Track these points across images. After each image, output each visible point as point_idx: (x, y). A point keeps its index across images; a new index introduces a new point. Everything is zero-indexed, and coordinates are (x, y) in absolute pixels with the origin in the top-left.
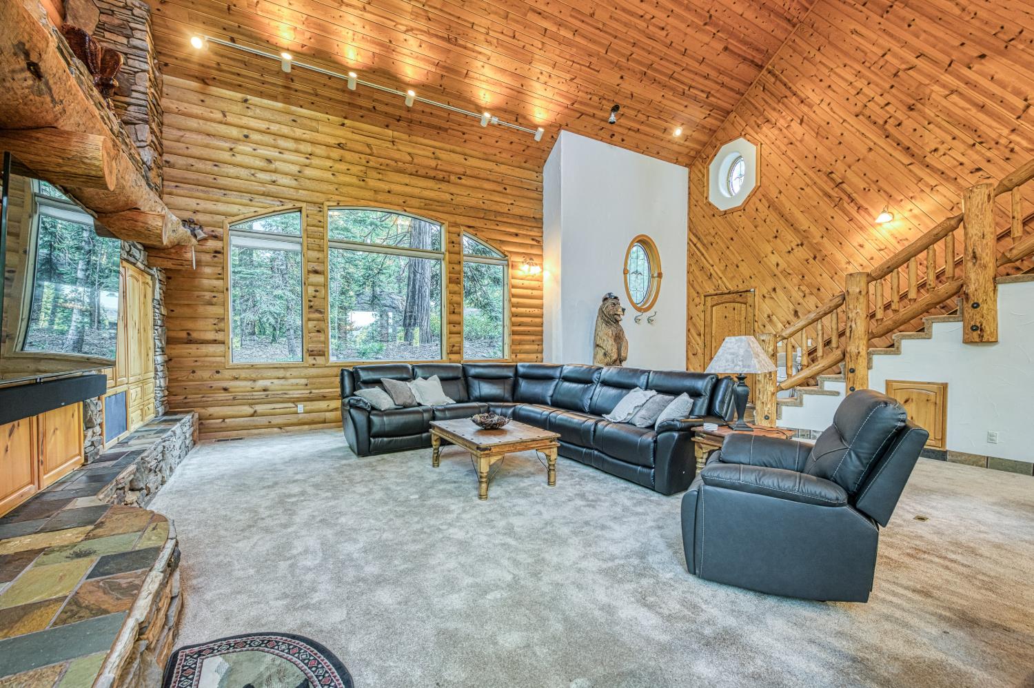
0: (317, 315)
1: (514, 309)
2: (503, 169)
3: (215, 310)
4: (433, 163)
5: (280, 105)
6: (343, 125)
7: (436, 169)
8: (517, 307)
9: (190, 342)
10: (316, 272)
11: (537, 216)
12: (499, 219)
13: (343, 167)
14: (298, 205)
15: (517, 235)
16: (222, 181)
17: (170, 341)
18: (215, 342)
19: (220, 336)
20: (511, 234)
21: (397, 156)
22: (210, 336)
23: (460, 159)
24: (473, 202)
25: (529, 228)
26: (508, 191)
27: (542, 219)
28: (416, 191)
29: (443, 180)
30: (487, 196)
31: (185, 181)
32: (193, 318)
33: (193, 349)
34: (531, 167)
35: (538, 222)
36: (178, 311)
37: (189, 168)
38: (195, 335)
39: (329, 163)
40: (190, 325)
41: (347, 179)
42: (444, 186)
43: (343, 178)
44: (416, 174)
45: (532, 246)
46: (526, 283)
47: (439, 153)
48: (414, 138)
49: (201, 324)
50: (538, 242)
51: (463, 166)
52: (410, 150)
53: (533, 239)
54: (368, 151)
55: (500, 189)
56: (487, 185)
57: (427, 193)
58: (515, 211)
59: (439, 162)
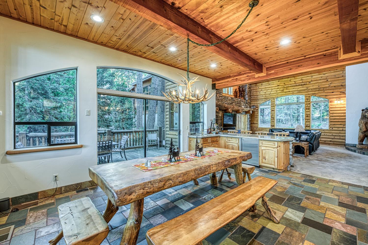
0: (273, 119)
1: (331, 115)
2: (327, 75)
3: (256, 119)
4: (301, 81)
5: (267, 83)
6: (279, 81)
7: (302, 82)
8: (333, 114)
9: (254, 124)
10: (273, 111)
11: (343, 84)
12: (324, 89)
13: (278, 89)
14: (270, 99)
15: (333, 92)
16: (258, 98)
17: (251, 124)
18: (257, 124)
19: (257, 123)
20: (330, 93)
21: (291, 83)
22: (256, 123)
23: (310, 77)
24: (314, 87)
25: (339, 89)
26: (329, 81)
27: (345, 85)
28: (296, 89)
29: (304, 84)
30: (320, 84)
31: (253, 99)
32: (254, 120)
33: (254, 125)
34: (340, 70)
35: (343, 86)
36: (252, 119)
37: (254, 97)
38: (254, 123)
39: (276, 90)
40: (254, 121)
41: (280, 91)
42: (304, 86)
43: (278, 92)
44: (296, 86)
45: (340, 94)
46: (337, 106)
47: (303, 79)
48: (296, 78)
49: (255, 121)
50: (344, 92)
51: (312, 79)
52: (294, 81)
53: (341, 92)
54: (284, 84)
55: (325, 81)
56: (319, 81)
57: (299, 89)
58: (332, 85)
59: (303, 81)
